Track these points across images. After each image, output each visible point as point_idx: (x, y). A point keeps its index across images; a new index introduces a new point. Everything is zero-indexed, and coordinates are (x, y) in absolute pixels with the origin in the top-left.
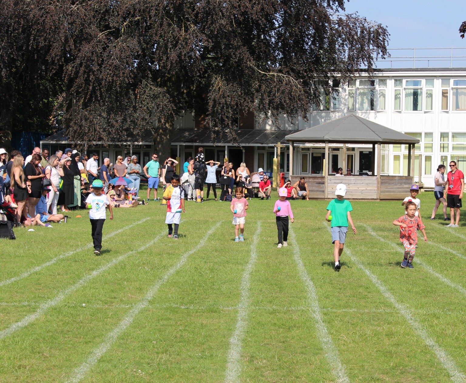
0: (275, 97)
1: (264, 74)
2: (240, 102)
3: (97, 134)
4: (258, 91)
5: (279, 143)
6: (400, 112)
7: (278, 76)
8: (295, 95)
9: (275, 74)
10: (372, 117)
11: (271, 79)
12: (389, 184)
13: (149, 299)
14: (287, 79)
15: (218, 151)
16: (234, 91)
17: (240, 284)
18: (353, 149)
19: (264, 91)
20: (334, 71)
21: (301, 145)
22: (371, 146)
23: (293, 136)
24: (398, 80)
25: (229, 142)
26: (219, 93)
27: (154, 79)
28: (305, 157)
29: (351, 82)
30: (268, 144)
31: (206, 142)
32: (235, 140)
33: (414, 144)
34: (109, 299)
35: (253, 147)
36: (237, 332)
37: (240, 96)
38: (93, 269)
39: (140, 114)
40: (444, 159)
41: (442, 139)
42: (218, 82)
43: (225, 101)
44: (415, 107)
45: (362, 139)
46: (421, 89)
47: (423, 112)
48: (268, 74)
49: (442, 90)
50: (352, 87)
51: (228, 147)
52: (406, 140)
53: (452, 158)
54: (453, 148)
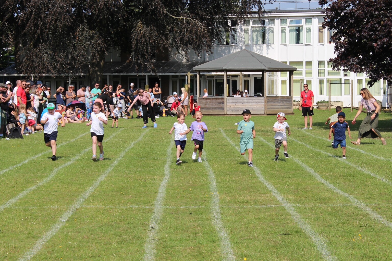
0: (185, 36)
1: (176, 18)
2: (157, 41)
3: (46, 68)
4: (171, 31)
5: (189, 72)
6: (285, 45)
7: (187, 20)
8: (201, 34)
9: (184, 18)
11: (182, 22)
12: (274, 102)
14: (194, 22)
15: (140, 80)
16: (152, 32)
18: (249, 76)
19: (176, 32)
20: (231, 13)
22: (261, 73)
23: (199, 67)
24: (283, 19)
25: (149, 72)
26: (140, 34)
27: (89, 23)
28: (210, 82)
29: (246, 21)
30: (180, 73)
31: (132, 73)
32: (153, 70)
37: (157, 36)
39: (79, 52)
40: (321, 82)
41: (320, 66)
42: (140, 26)
43: (145, 40)
44: (298, 41)
45: (252, 68)
46: (302, 26)
47: (304, 45)
48: (179, 18)
49: (319, 27)
50: (247, 26)
51: (148, 76)
52: (286, 69)
53: (328, 81)
54: (329, 73)
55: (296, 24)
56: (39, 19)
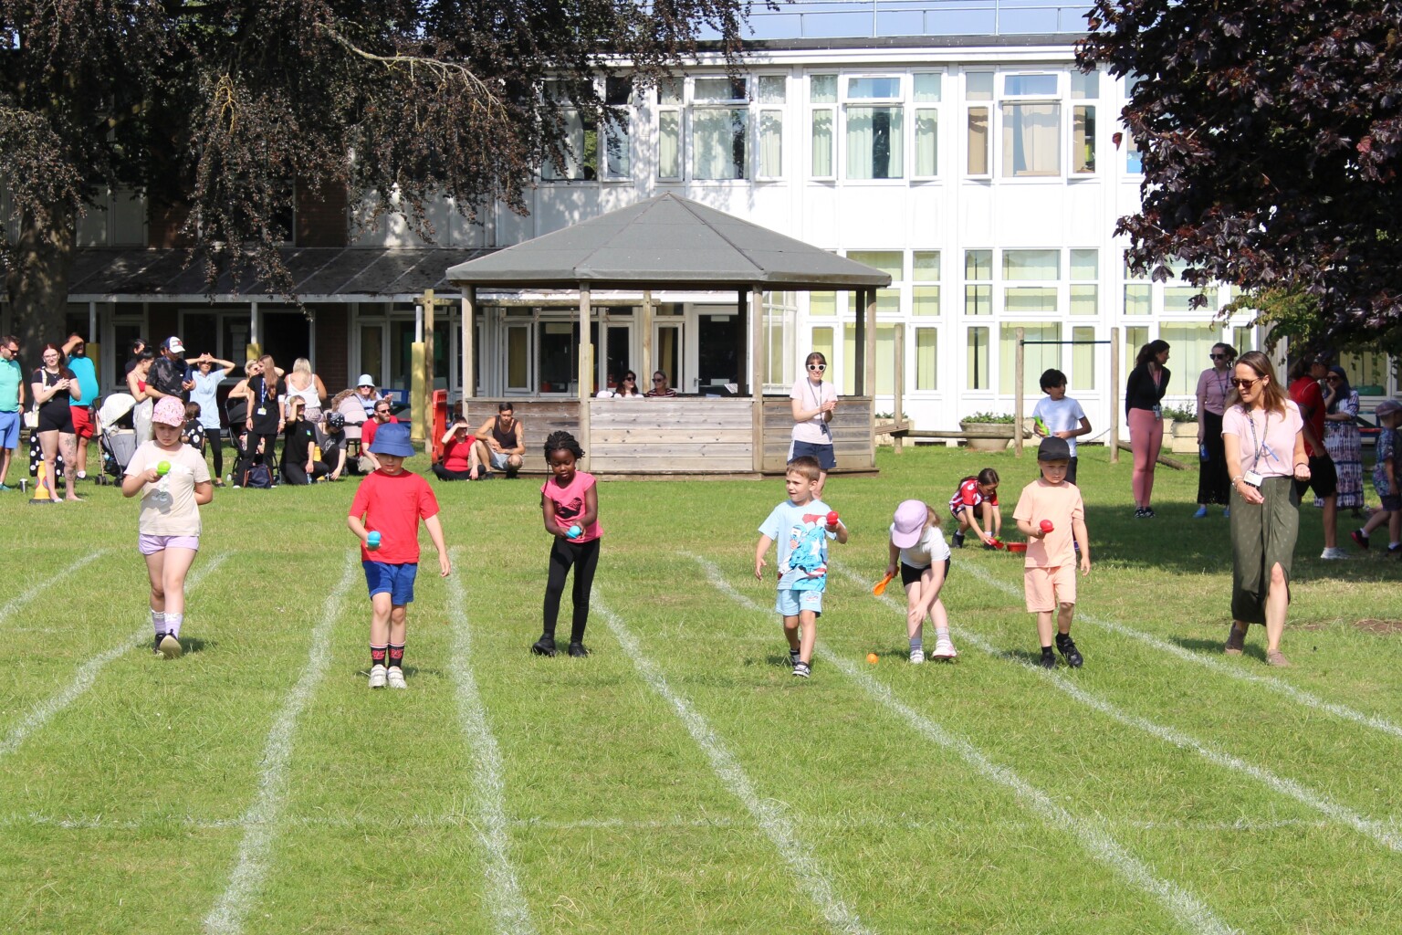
0: (414, 135)
1: (374, 61)
2: (298, 155)
4: (355, 115)
5: (430, 292)
6: (830, 184)
7: (422, 67)
8: (481, 127)
9: (412, 61)
10: (737, 202)
11: (401, 77)
14: (450, 75)
15: (227, 321)
16: (275, 121)
18: (678, 309)
19: (376, 118)
20: (609, 49)
21: (504, 298)
22: (733, 297)
23: (471, 270)
24: (822, 77)
25: (260, 289)
26: (227, 128)
27: (8, 83)
28: (517, 336)
29: (669, 84)
30: (392, 294)
31: (187, 292)
32: (280, 284)
33: (872, 290)
35: (344, 306)
37: (295, 136)
40: (977, 337)
41: (971, 270)
44: (881, 167)
45: (699, 274)
46: (900, 106)
47: (906, 181)
48: (388, 62)
49: (969, 108)
50: (670, 104)
51: (260, 306)
52: (846, 277)
53: (1006, 332)
54: (1009, 301)
55: (876, 95)
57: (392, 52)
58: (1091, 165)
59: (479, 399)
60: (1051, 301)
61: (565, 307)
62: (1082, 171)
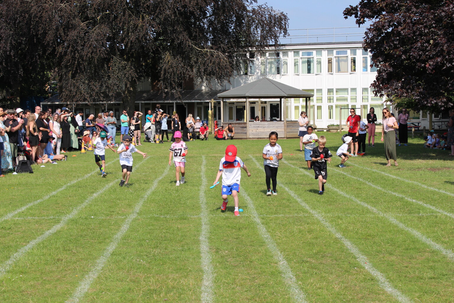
0: (208, 67)
1: (200, 50)
2: (183, 72)
3: (82, 96)
4: (196, 63)
5: (213, 100)
6: (298, 75)
7: (211, 52)
8: (223, 65)
9: (208, 50)
10: (278, 78)
11: (206, 54)
12: (293, 126)
13: (138, 211)
14: (216, 53)
15: (169, 107)
17: (199, 199)
18: (265, 102)
19: (201, 63)
20: (251, 47)
21: (228, 101)
22: (279, 100)
23: (222, 95)
24: (296, 52)
25: (176, 100)
26: (168, 65)
27: (122, 55)
28: (231, 109)
29: (263, 54)
30: (204, 100)
31: (160, 100)
32: (180, 98)
33: (309, 98)
34: (109, 213)
35: (194, 103)
36: (203, 233)
37: (183, 67)
38: (93, 193)
39: (112, 81)
40: (330, 108)
41: (329, 93)
42: (167, 57)
43: (173, 70)
44: (309, 71)
45: (272, 95)
46: (313, 58)
47: (315, 74)
48: (204, 51)
49: (328, 58)
50: (263, 58)
51: (176, 103)
52: (304, 95)
53: (336, 107)
54: (337, 100)
55: (308, 56)
56: (76, 52)
57: (204, 48)
58: (355, 70)
59: (224, 122)
60: (346, 100)
61: (242, 102)
62: (353, 71)
